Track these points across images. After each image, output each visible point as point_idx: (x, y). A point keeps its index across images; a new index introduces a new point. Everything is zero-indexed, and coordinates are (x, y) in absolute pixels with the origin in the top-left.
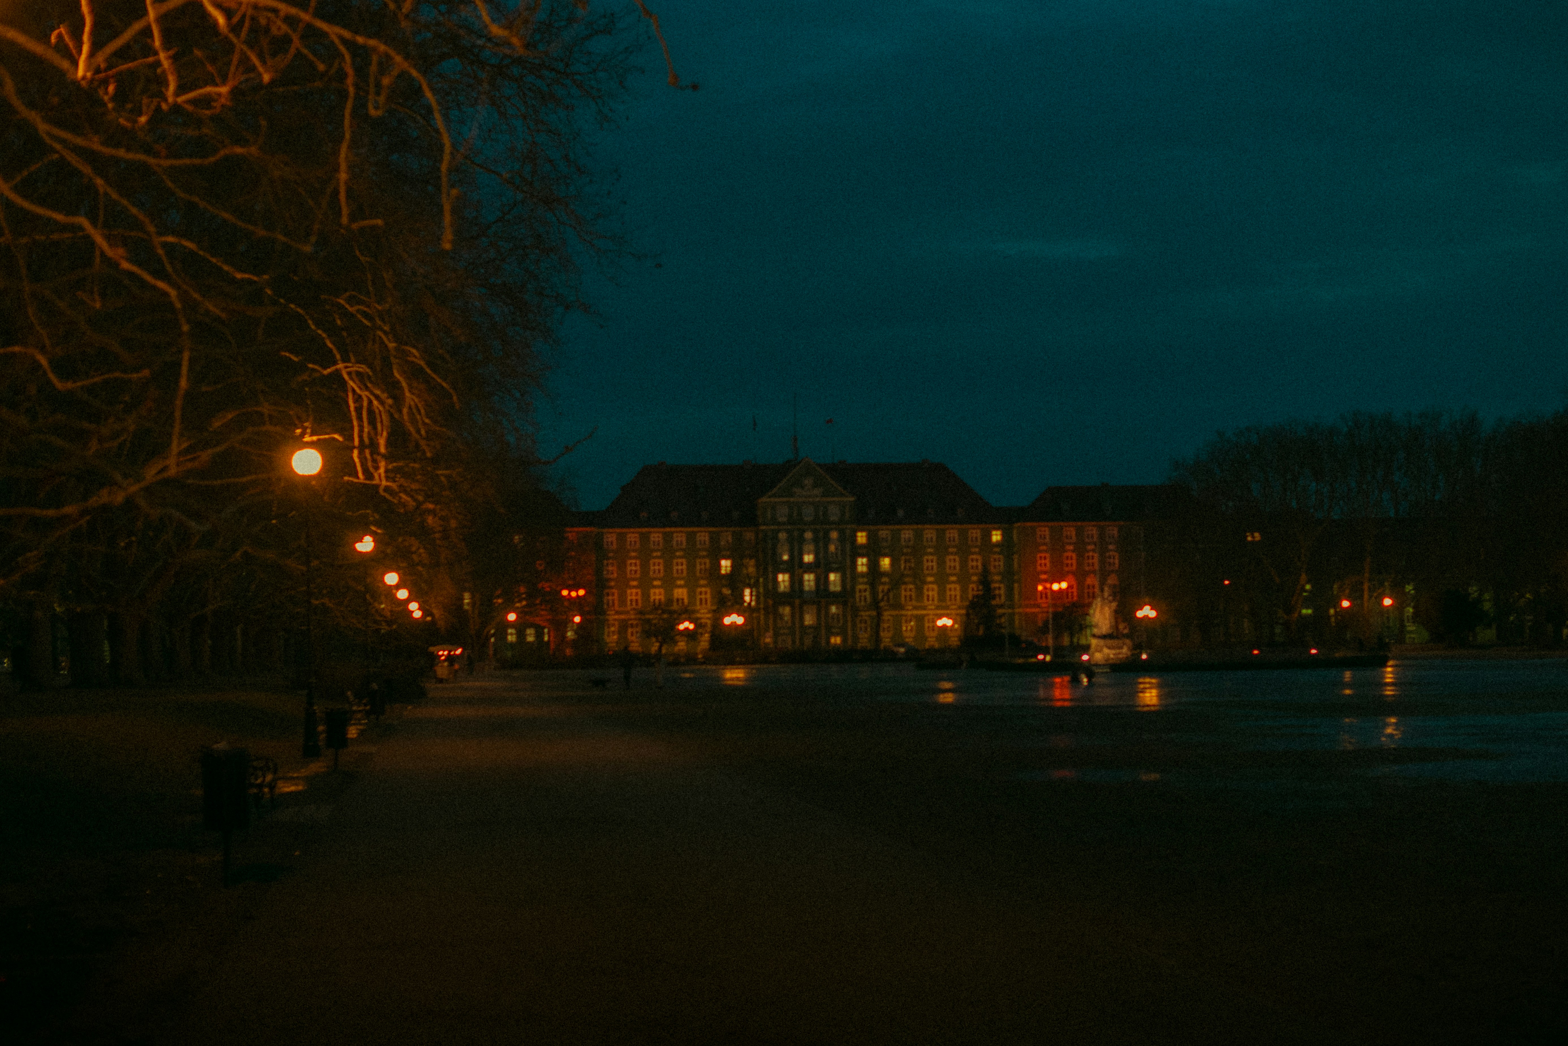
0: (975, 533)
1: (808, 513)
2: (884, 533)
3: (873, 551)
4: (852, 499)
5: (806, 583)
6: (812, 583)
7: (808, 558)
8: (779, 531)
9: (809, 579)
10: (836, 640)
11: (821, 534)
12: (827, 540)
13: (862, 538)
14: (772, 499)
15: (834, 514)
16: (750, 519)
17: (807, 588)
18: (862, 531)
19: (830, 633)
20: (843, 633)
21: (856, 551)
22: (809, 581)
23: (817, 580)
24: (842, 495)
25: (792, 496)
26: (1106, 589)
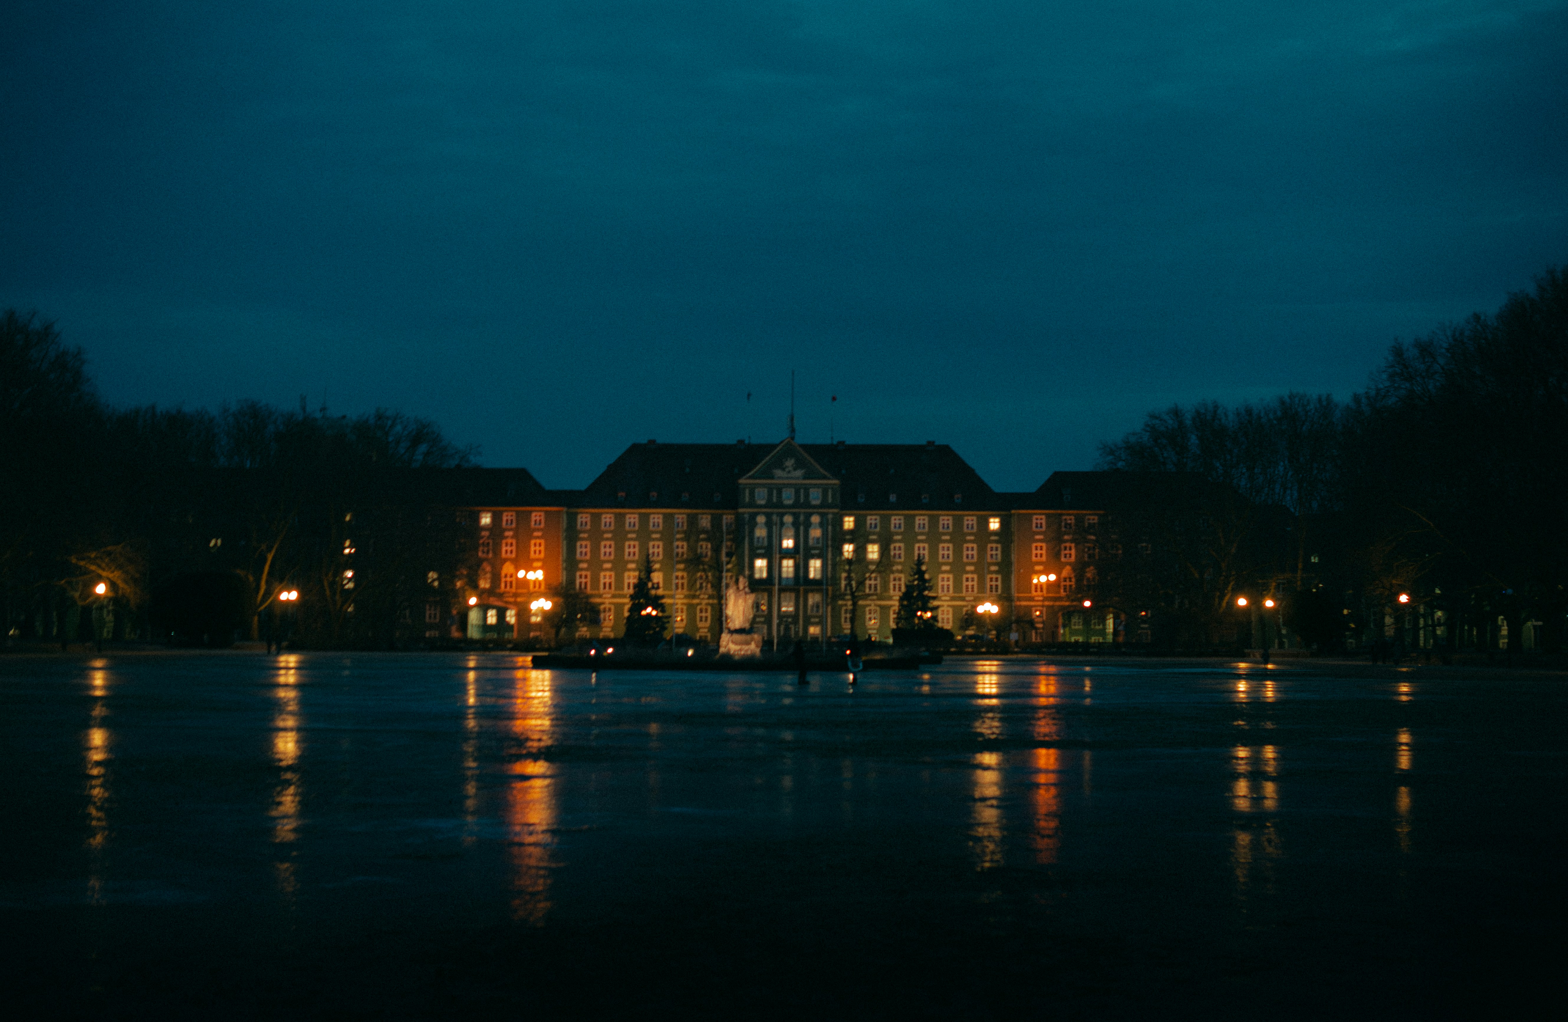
0: (970, 520)
1: (788, 497)
2: (872, 519)
3: (859, 537)
4: (836, 482)
5: (784, 570)
6: (791, 569)
7: (788, 543)
8: (757, 514)
9: (788, 565)
10: (813, 630)
11: (802, 518)
12: (808, 525)
13: (849, 522)
14: (751, 481)
15: (815, 496)
16: (732, 501)
17: (784, 575)
18: (850, 515)
19: (807, 623)
20: (821, 623)
21: (842, 537)
22: (788, 567)
23: (796, 566)
24: (825, 478)
25: (772, 478)
26: (741, 579)
